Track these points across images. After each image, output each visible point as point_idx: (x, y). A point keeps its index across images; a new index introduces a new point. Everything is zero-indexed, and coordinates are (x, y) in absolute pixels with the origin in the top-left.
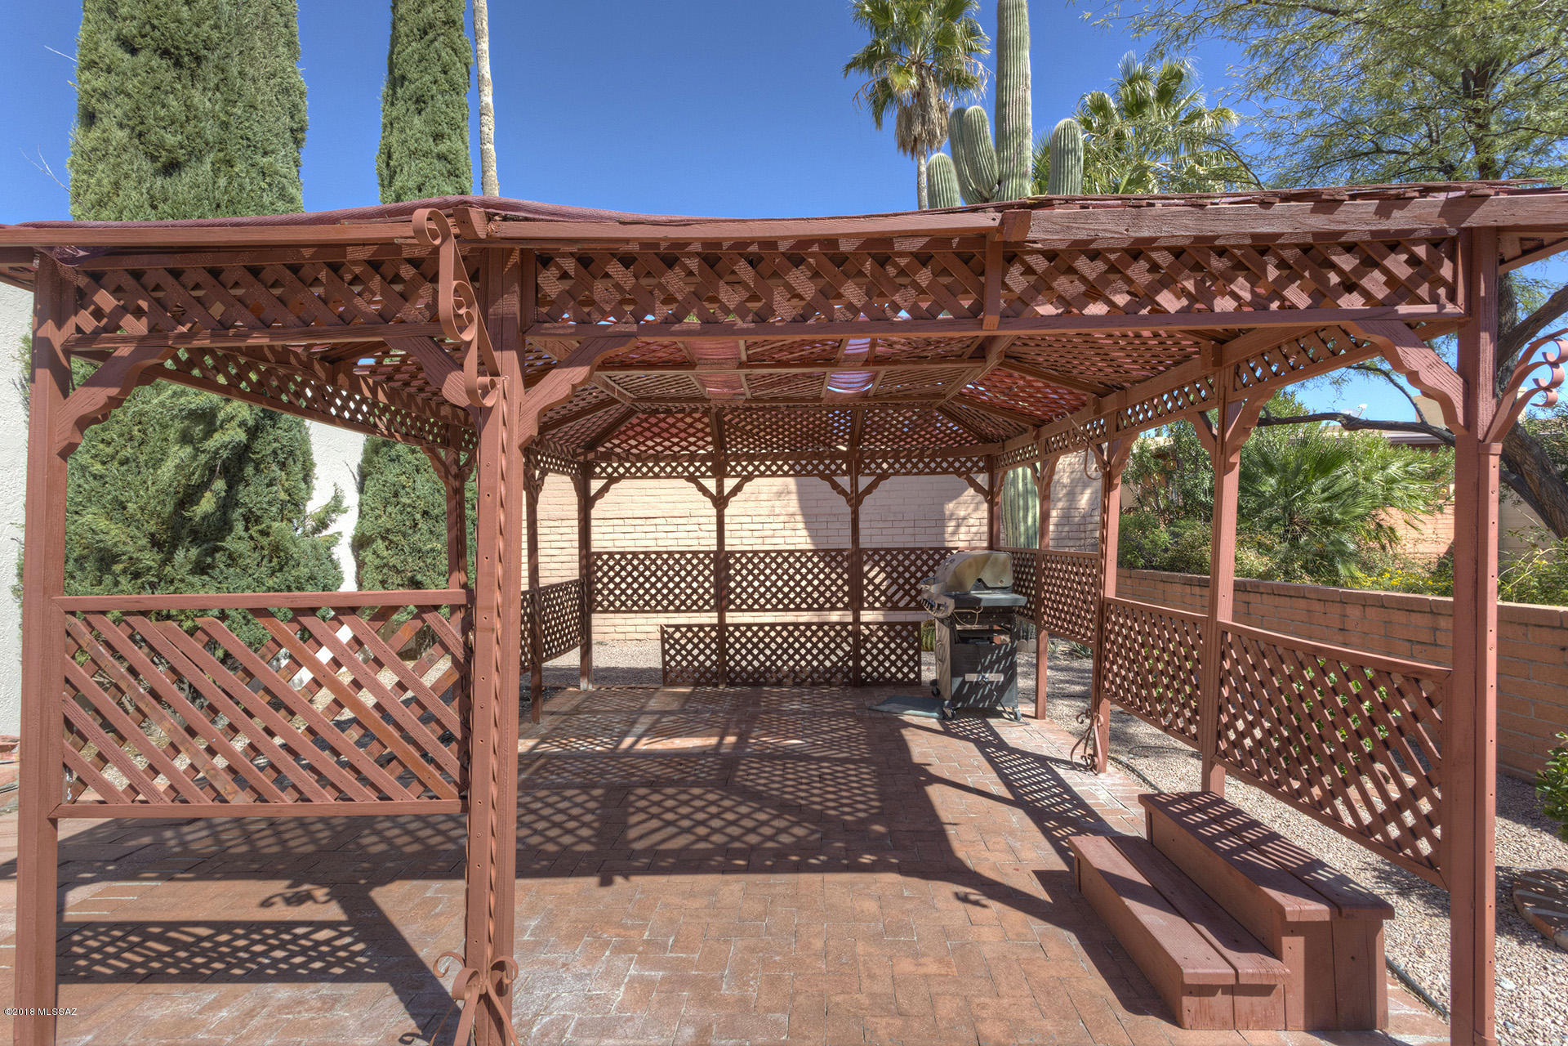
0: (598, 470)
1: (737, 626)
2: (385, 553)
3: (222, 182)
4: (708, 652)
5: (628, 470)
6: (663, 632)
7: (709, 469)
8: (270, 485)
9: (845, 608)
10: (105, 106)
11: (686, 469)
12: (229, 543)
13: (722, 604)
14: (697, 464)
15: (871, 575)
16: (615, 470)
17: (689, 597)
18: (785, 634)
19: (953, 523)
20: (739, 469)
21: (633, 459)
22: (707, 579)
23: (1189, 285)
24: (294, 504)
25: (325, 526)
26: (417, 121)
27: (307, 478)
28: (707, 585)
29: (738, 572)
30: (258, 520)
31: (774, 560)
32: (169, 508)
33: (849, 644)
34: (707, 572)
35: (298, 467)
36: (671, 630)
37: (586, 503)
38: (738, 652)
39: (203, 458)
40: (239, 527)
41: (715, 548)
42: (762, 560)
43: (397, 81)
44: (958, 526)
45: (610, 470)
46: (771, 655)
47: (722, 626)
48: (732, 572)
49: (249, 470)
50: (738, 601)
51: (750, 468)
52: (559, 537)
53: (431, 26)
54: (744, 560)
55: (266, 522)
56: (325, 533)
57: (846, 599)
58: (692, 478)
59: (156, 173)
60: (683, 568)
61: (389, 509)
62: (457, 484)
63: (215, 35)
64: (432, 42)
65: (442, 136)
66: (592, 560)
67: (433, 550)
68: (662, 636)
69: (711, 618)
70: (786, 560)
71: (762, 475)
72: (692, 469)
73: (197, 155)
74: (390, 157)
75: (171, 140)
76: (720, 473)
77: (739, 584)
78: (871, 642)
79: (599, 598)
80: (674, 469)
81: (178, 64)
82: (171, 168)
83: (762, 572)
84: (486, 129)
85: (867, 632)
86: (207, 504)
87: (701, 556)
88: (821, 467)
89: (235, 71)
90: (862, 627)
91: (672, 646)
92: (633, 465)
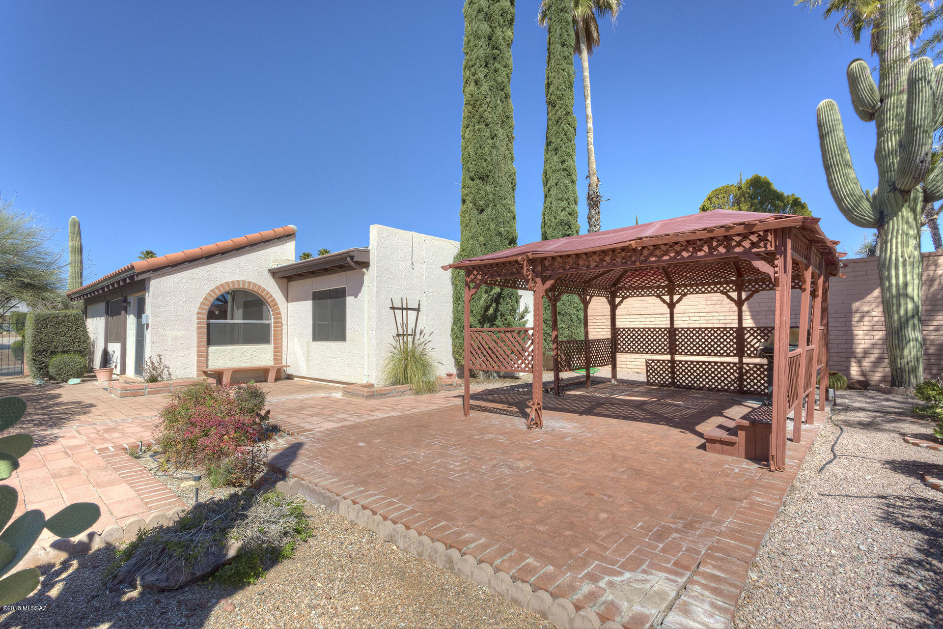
0: (618, 294)
1: (680, 362)
2: (545, 328)
3: (494, 212)
4: (667, 372)
5: (630, 294)
6: (647, 362)
7: (666, 292)
8: (507, 304)
9: (735, 355)
10: (468, 198)
11: (656, 292)
12: (497, 322)
13: (673, 351)
14: (661, 290)
15: (749, 340)
16: (625, 294)
17: (657, 348)
18: (704, 366)
19: (858, 315)
20: (680, 291)
21: (633, 289)
22: (665, 340)
23: (691, 249)
24: (514, 310)
25: (523, 318)
26: (555, 158)
27: (517, 302)
28: (666, 343)
29: (680, 338)
30: (504, 315)
31: (697, 332)
32: (483, 312)
33: (737, 373)
34: (665, 337)
35: (514, 299)
36: (650, 362)
37: (614, 307)
38: (681, 373)
39: (490, 297)
40: (499, 317)
41: (669, 326)
42: (692, 332)
43: (548, 144)
44: (862, 317)
45: (623, 294)
46: (697, 376)
47: (672, 361)
48: (677, 337)
49: (501, 300)
50: (680, 351)
51: (686, 291)
52: (601, 324)
53: (560, 118)
54: (683, 332)
55: (506, 316)
56: (523, 320)
57: (735, 352)
58: (658, 296)
59: (479, 213)
60: (655, 335)
61: (547, 311)
62: (554, 303)
63: (492, 168)
64: (560, 125)
65: (565, 161)
66: (616, 331)
67: (562, 327)
68: (646, 364)
69: (668, 357)
70: (703, 332)
71: (691, 293)
72: (658, 292)
73: (487, 206)
74: (546, 174)
75: (482, 203)
76: (671, 293)
77: (680, 343)
78: (750, 373)
79: (619, 347)
80: (650, 292)
81: (483, 180)
82: (482, 211)
83: (692, 338)
84: (589, 139)
85: (748, 368)
86: (491, 311)
87: (663, 330)
88: (722, 289)
89: (497, 176)
90: (744, 365)
91: (651, 369)
92: (633, 291)
